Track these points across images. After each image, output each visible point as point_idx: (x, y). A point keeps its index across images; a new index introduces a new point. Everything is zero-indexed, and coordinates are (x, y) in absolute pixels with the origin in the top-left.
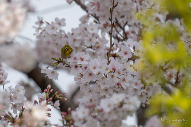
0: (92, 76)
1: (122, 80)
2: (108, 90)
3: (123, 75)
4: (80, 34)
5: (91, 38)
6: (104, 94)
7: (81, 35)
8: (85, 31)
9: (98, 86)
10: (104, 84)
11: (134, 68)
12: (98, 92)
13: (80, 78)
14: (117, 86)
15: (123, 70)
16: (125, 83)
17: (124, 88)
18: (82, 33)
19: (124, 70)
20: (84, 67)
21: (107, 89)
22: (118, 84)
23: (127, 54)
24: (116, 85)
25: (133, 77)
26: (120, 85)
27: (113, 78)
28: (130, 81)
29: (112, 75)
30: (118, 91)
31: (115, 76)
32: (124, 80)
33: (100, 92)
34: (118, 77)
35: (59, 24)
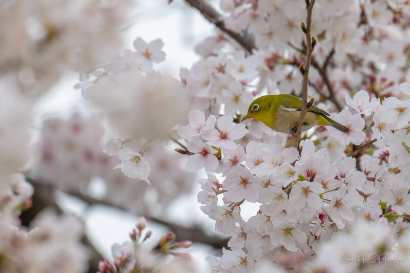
0: (247, 185)
1: (334, 204)
2: (292, 232)
3: (337, 189)
4: (206, 84)
5: (237, 94)
6: (283, 243)
7: (210, 86)
8: (220, 75)
9: (266, 218)
10: (281, 213)
11: (367, 174)
12: (264, 237)
13: (214, 194)
14: (318, 221)
15: (337, 178)
16: (341, 213)
17: (340, 226)
18: (212, 81)
19: (339, 178)
20: (230, 160)
21: (290, 228)
22: (321, 216)
23: (350, 133)
24: (315, 218)
25: (363, 198)
26: (326, 220)
27: (306, 197)
28: (354, 208)
29: (305, 187)
30: (320, 237)
31: (312, 190)
32: (338, 204)
33: (271, 237)
34: (321, 196)
35: (147, 55)
